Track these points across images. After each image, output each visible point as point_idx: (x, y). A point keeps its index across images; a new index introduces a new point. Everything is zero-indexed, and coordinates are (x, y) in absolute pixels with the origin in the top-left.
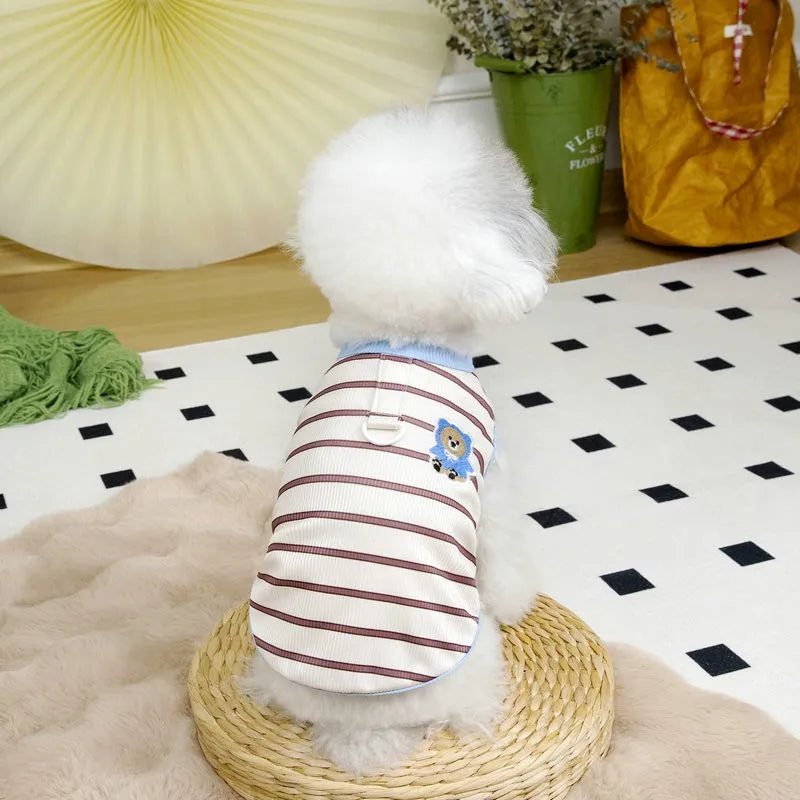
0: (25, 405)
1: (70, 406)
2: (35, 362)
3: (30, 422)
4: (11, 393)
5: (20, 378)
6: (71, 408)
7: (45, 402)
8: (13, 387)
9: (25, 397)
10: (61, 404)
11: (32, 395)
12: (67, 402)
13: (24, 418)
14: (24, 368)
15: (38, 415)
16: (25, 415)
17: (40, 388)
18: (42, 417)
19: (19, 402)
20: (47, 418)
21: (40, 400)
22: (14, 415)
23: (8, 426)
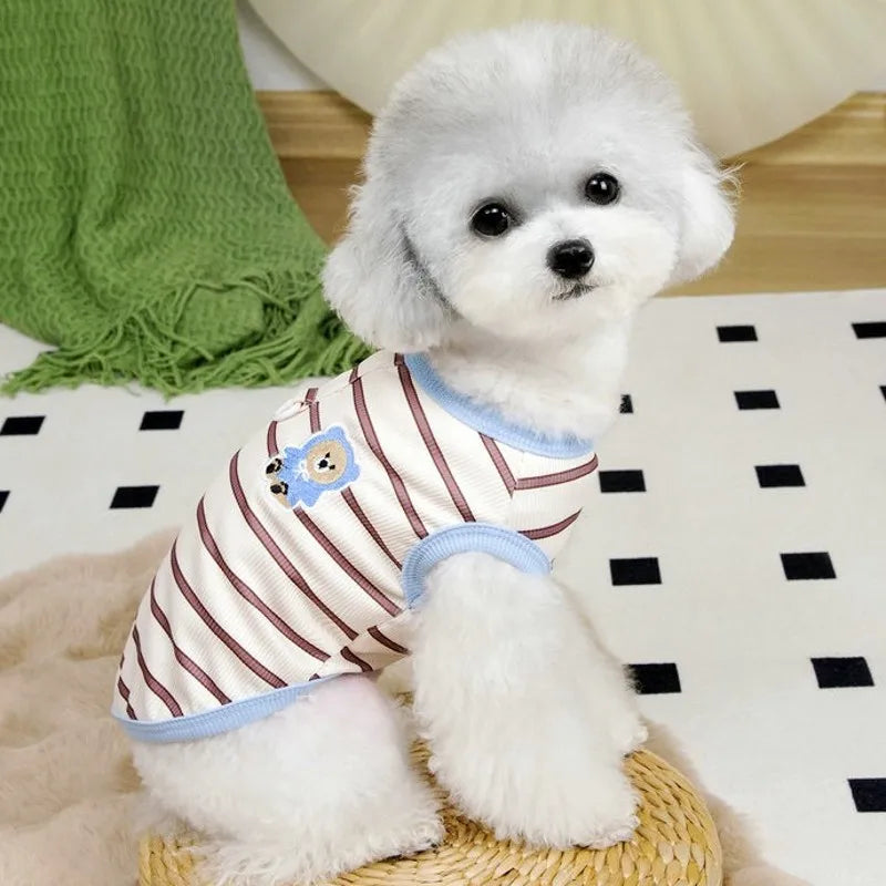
0: (249, 361)
1: (310, 371)
2: (287, 298)
3: (251, 386)
4: (237, 339)
5: (255, 320)
6: (311, 375)
7: (276, 360)
8: (241, 332)
9: (256, 348)
10: (298, 367)
11: (266, 348)
12: (307, 365)
13: (243, 379)
14: (267, 306)
15: (263, 378)
16: (244, 375)
17: (279, 337)
18: (267, 382)
19: (242, 355)
20: (273, 385)
21: (270, 356)
22: (233, 372)
23: (223, 387)
